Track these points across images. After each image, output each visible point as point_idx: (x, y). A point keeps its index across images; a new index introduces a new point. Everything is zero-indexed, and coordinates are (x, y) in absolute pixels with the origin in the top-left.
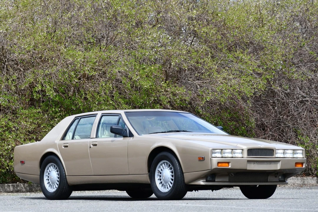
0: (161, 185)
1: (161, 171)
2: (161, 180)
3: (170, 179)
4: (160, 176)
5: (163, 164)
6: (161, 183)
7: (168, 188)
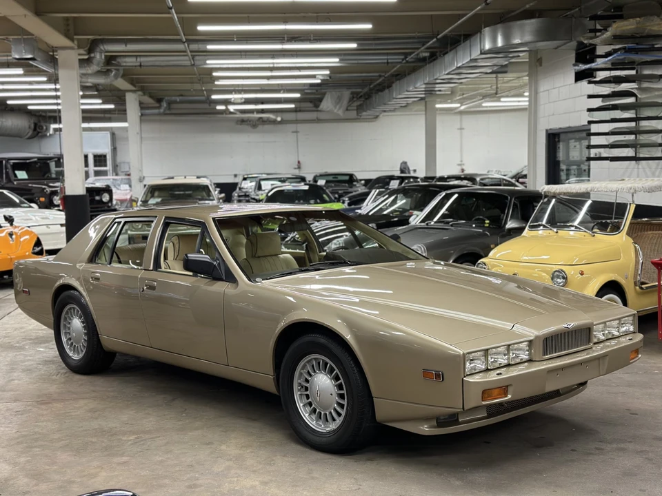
0: (314, 417)
1: (305, 384)
2: (310, 404)
3: (334, 395)
4: (308, 397)
5: (308, 365)
6: (314, 411)
7: (334, 420)
